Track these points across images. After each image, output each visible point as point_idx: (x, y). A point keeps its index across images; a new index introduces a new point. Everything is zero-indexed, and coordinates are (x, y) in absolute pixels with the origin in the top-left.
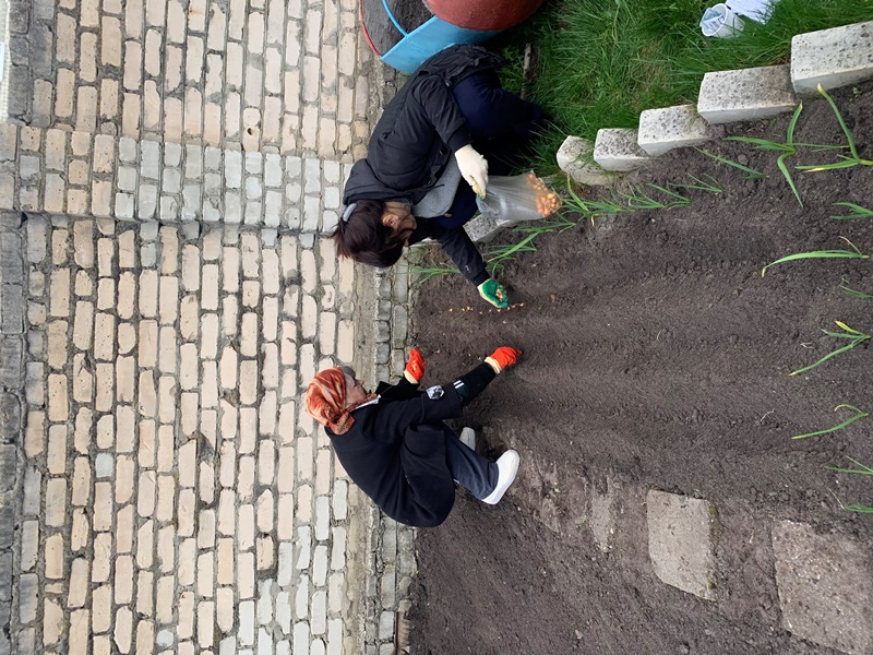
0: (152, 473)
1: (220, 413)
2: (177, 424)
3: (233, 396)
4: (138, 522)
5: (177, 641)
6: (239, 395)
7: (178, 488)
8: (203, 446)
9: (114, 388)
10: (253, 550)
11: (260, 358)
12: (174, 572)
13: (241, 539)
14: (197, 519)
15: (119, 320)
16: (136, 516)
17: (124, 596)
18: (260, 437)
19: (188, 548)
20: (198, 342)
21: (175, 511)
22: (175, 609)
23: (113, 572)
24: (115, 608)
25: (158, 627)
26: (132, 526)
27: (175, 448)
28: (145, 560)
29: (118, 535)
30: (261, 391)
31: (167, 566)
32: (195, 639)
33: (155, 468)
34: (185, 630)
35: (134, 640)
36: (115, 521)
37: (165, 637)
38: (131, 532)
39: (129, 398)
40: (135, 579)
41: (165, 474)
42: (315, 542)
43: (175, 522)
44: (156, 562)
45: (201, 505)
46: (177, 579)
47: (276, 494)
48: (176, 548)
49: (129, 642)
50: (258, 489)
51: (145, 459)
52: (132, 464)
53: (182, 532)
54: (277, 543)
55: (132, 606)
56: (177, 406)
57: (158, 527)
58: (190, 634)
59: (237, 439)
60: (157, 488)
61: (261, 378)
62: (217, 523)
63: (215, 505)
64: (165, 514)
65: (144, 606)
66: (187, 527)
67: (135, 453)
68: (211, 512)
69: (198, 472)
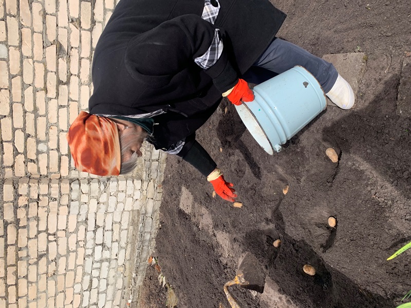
0: (31, 61)
1: (69, 31)
2: (44, 33)
3: (76, 22)
4: (24, 86)
5: (49, 150)
6: (80, 23)
7: (46, 71)
8: (60, 49)
9: (5, 5)
12: (46, 115)
13: (82, 103)
14: (57, 89)
16: (23, 83)
17: (18, 124)
18: (92, 49)
19: (53, 104)
21: (45, 83)
22: (47, 134)
23: (11, 111)
24: (14, 130)
25: (38, 142)
26: (20, 88)
27: (43, 48)
28: (29, 106)
29: (13, 92)
30: (93, 22)
31: (42, 111)
32: (58, 149)
33: (32, 58)
34: (53, 144)
35: (26, 147)
36: (11, 84)
37: (42, 147)
38: (20, 91)
39: (14, 12)
40: (24, 116)
41: (38, 62)
43: (45, 89)
44: (36, 110)
45: (60, 82)
46: (47, 119)
48: (47, 104)
49: (23, 147)
51: (26, 51)
52: (18, 53)
53: (49, 95)
55: (24, 130)
56: (44, 23)
57: (35, 91)
58: (56, 147)
59: (79, 48)
60: (34, 70)
61: (93, 14)
62: (69, 93)
63: (68, 83)
64: (39, 84)
65: (30, 130)
66: (52, 93)
67: (20, 47)
68: (65, 87)
69: (57, 64)
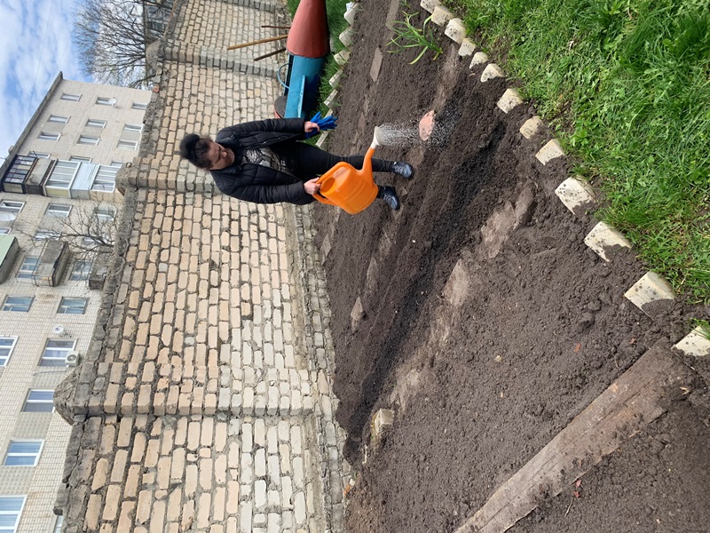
0: (186, 273)
1: (221, 254)
2: (200, 255)
3: (229, 249)
4: (178, 290)
5: (196, 343)
7: (199, 279)
8: (212, 265)
9: (170, 241)
10: (239, 307)
11: (241, 236)
12: (196, 312)
13: (232, 302)
14: (209, 291)
15: (174, 219)
16: (177, 288)
17: (168, 318)
18: (241, 263)
19: (204, 304)
20: (211, 229)
21: (198, 288)
22: (195, 327)
23: (163, 308)
24: (163, 324)
25: (186, 335)
26: (175, 291)
27: (198, 264)
28: (180, 305)
29: (167, 294)
30: (241, 247)
31: (192, 308)
32: (206, 343)
33: (188, 271)
34: (201, 338)
35: (172, 340)
36: (166, 289)
37: (189, 340)
38: (174, 294)
39: (177, 244)
40: (175, 313)
41: (193, 273)
42: (273, 308)
43: (197, 292)
44: (186, 307)
45: (211, 286)
46: (197, 315)
47: (251, 285)
48: (198, 303)
49: (169, 340)
50: (241, 283)
51: (183, 266)
52: (176, 268)
53: (200, 296)
54: (252, 306)
55: (173, 324)
56: (200, 250)
57: (188, 293)
58: (204, 340)
59: (230, 263)
60: (188, 279)
61: (241, 243)
62: (220, 294)
63: (219, 286)
64: (192, 288)
65: (179, 324)
66: (203, 294)
67: (178, 264)
68: (217, 289)
69: (210, 274)
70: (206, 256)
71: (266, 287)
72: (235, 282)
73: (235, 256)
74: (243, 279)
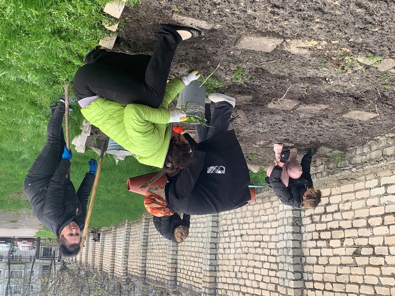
0: (365, 277)
1: (347, 247)
2: (350, 266)
3: (342, 240)
4: (380, 285)
6: (342, 238)
7: (369, 265)
8: (357, 254)
9: (341, 292)
10: (389, 226)
11: (331, 229)
13: (385, 233)
14: (378, 256)
15: (325, 290)
16: (378, 285)
18: (353, 228)
19: (389, 260)
20: (329, 257)
21: (376, 266)
26: (381, 287)
27: (357, 267)
28: (391, 281)
29: (384, 294)
30: (340, 228)
31: (394, 270)
33: (363, 276)
38: (383, 288)
39: (343, 286)
41: (365, 272)
42: (386, 194)
43: (380, 266)
44: (393, 276)
45: (374, 254)
47: (369, 217)
48: (388, 266)
50: (368, 226)
52: (362, 286)
53: (383, 263)
54: (386, 214)
56: (345, 265)
57: (382, 275)
59: (353, 238)
60: (370, 275)
61: (336, 229)
62: (379, 245)
63: (373, 247)
64: (376, 271)
66: (380, 261)
67: (359, 285)
68: (375, 248)
69: (364, 256)
70: (350, 260)
71: (370, 202)
72: (368, 232)
73: (348, 233)
74: (365, 224)
